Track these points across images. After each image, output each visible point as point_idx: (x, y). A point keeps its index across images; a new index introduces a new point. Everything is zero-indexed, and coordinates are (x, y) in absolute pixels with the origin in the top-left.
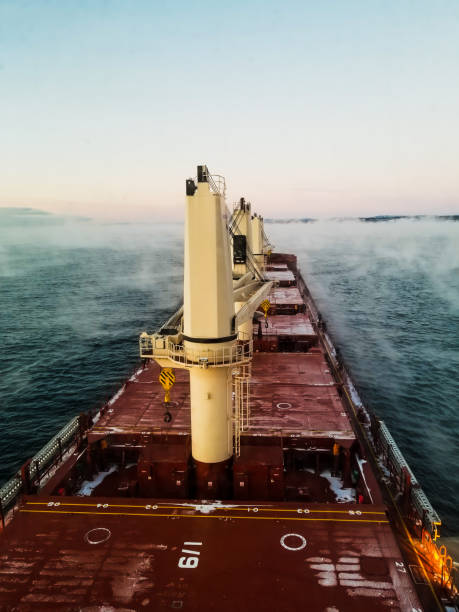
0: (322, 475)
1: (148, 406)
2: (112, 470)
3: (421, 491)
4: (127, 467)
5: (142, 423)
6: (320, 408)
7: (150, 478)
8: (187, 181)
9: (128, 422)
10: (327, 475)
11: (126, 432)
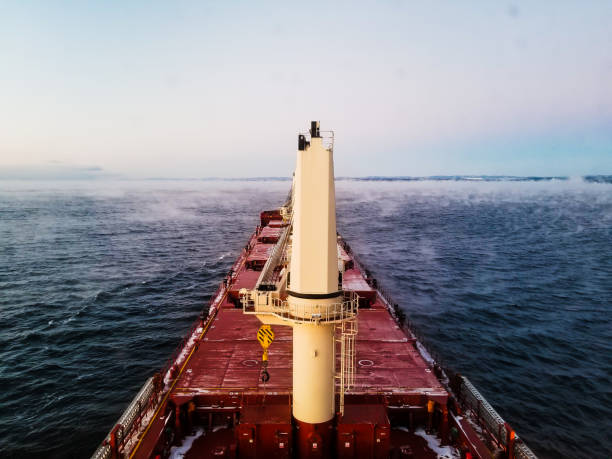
0: (416, 433)
1: (227, 365)
2: (199, 434)
3: (525, 446)
4: (214, 430)
5: (227, 383)
6: (402, 365)
7: (251, 441)
8: (300, 136)
9: (212, 382)
10: (422, 433)
11: (213, 393)
